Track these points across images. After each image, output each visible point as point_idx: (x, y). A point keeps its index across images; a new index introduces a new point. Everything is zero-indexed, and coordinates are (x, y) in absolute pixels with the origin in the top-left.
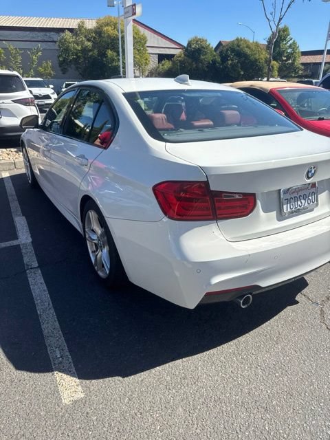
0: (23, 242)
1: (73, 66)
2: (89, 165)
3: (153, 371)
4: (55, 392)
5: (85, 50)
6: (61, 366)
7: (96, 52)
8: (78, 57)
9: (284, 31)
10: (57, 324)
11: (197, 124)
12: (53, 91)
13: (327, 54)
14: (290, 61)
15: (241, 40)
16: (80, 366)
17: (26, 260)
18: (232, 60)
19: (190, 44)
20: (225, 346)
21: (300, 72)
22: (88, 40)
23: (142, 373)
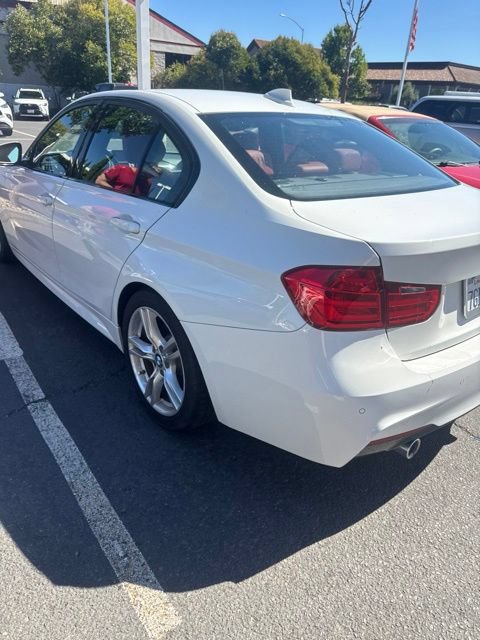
0: (9, 356)
1: (31, 63)
2: (142, 234)
3: (279, 566)
4: (133, 621)
5: (50, 40)
6: (130, 571)
7: (69, 43)
8: (41, 49)
9: (345, 31)
10: (104, 497)
11: (306, 168)
12: (4, 102)
13: (408, 68)
14: (353, 76)
15: (288, 40)
16: (161, 569)
17: (22, 387)
18: (276, 70)
19: (213, 41)
20: (374, 515)
21: (367, 93)
22: (57, 23)
23: (264, 572)
